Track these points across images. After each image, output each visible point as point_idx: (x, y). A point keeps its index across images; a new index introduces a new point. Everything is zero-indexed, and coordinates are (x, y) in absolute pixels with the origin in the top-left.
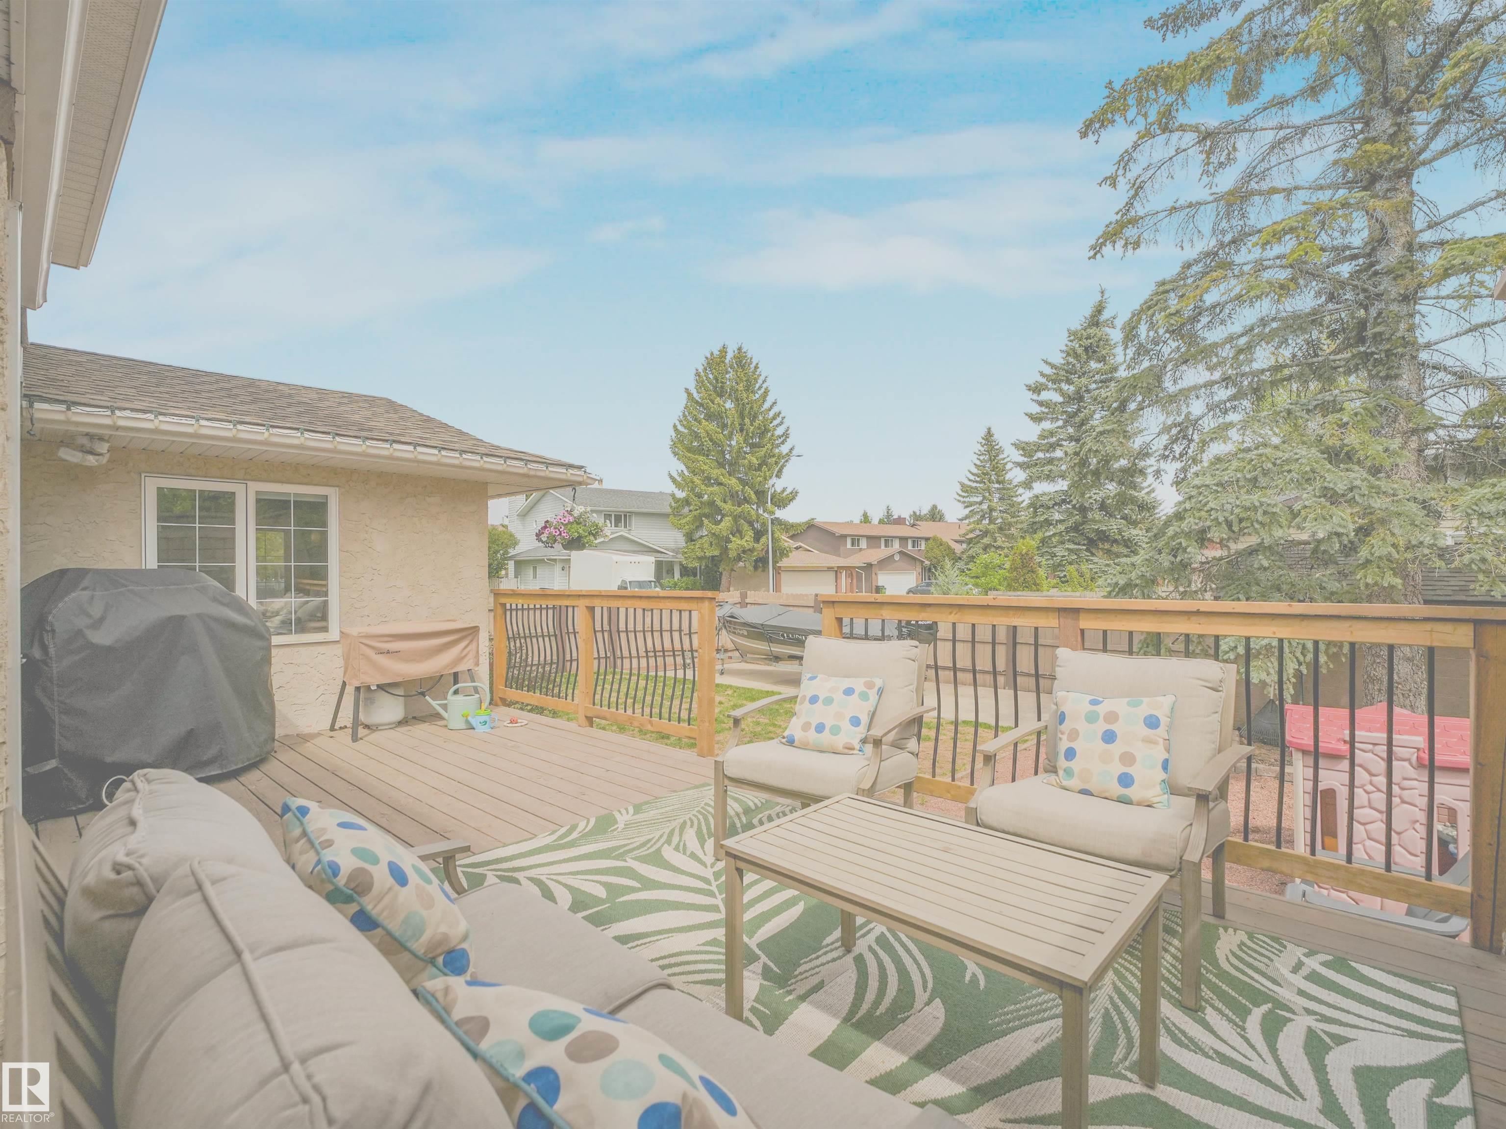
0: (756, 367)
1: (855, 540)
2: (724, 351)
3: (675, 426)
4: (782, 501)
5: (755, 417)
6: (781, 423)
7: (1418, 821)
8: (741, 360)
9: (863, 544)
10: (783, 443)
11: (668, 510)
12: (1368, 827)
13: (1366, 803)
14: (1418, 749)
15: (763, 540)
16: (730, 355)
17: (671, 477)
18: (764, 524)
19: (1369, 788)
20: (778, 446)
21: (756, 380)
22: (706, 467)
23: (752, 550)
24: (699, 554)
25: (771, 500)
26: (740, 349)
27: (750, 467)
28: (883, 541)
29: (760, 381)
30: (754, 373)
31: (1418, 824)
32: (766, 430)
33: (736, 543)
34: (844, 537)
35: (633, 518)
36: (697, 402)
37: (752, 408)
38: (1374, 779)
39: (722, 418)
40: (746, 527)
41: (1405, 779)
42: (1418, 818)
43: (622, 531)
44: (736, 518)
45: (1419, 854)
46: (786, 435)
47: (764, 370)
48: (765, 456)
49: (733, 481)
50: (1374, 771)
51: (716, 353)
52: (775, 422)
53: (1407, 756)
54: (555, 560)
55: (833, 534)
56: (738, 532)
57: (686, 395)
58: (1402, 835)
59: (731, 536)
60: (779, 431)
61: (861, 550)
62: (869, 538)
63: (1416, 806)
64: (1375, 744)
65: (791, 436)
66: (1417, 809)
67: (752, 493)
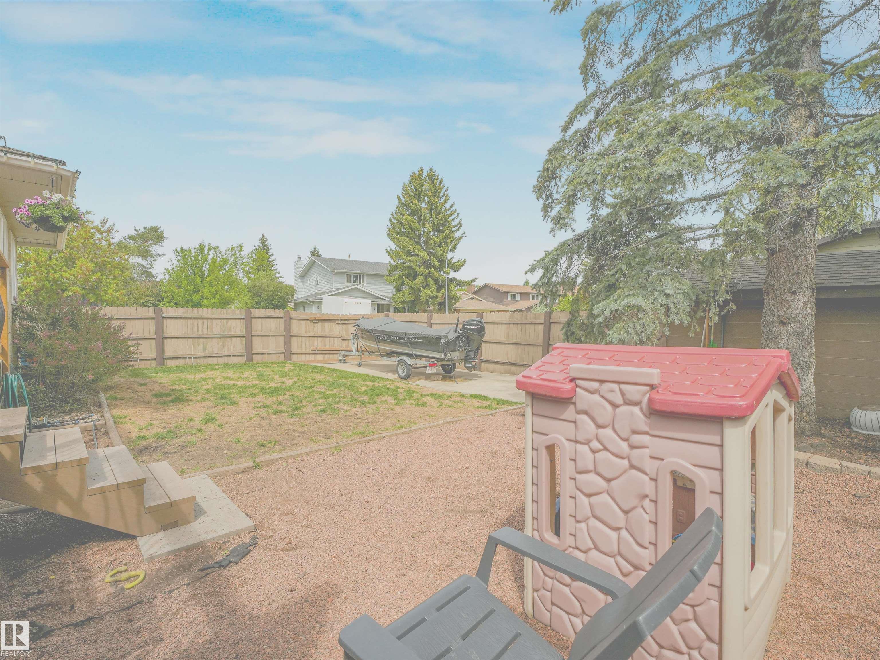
0: (441, 182)
1: (513, 295)
2: (421, 171)
3: (390, 219)
4: (456, 267)
5: (439, 213)
6: (457, 217)
7: (647, 496)
8: (432, 177)
9: (518, 298)
10: (458, 229)
11: (386, 272)
12: (593, 499)
13: (591, 467)
14: (652, 387)
15: (442, 291)
16: (425, 173)
17: (387, 251)
18: (443, 281)
19: (595, 445)
20: (455, 232)
21: (441, 190)
22: (407, 244)
23: (436, 297)
24: (403, 299)
25: (448, 265)
26: (431, 170)
27: (435, 244)
28: (531, 296)
29: (444, 191)
30: (440, 185)
31: (647, 501)
32: (446, 221)
33: (425, 293)
34: (506, 293)
35: (365, 278)
36: (403, 203)
37: (437, 207)
38: (601, 431)
39: (418, 213)
40: (431, 282)
41: (634, 432)
42: (647, 492)
43: (358, 286)
44: (426, 277)
45: (647, 544)
46: (460, 225)
47: (446, 183)
48: (445, 238)
49: (424, 254)
50: (600, 421)
51: (417, 172)
52: (453, 217)
53: (636, 397)
54: (313, 302)
55: (498, 291)
56: (426, 286)
57: (397, 200)
58: (630, 515)
59: (421, 288)
60: (456, 222)
61: (517, 301)
62: (522, 294)
63: (646, 474)
64: (602, 382)
65: (463, 225)
66: (646, 478)
67: (435, 261)
